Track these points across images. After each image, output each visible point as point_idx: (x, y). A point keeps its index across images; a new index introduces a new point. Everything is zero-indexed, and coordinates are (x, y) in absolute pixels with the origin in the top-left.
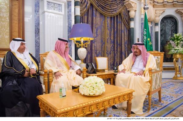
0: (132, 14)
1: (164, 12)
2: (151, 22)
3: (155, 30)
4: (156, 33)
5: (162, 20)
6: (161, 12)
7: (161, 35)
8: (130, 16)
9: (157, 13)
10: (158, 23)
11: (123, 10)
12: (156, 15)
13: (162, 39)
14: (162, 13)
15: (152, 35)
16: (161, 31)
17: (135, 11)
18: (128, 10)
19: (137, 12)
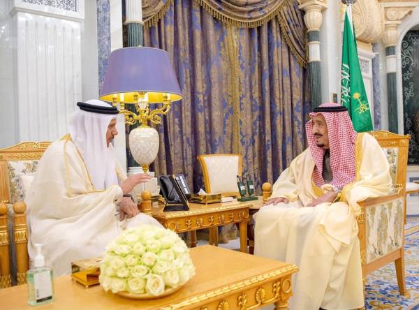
0: (313, 19)
1: (410, 13)
2: (374, 44)
3: (386, 68)
4: (391, 77)
5: (405, 38)
6: (403, 14)
7: (405, 84)
8: (308, 24)
9: (389, 18)
10: (394, 47)
11: (285, 8)
12: (388, 22)
13: (408, 97)
14: (406, 15)
15: (378, 84)
16: (405, 70)
17: (323, 10)
18: (300, 7)
19: (329, 13)
